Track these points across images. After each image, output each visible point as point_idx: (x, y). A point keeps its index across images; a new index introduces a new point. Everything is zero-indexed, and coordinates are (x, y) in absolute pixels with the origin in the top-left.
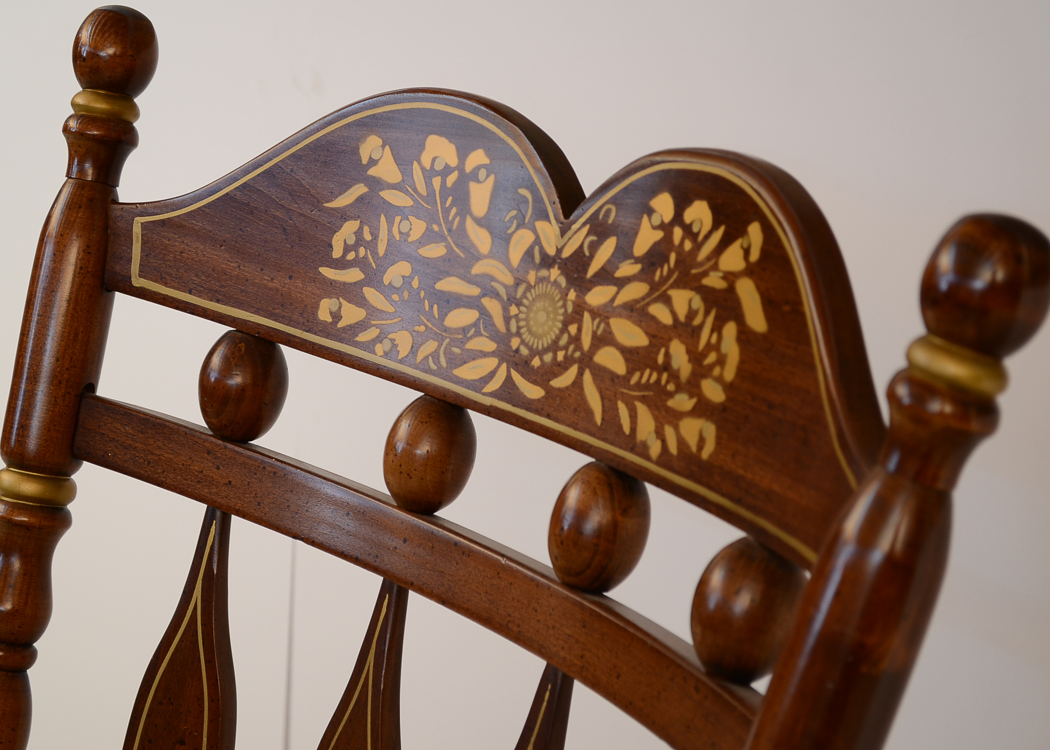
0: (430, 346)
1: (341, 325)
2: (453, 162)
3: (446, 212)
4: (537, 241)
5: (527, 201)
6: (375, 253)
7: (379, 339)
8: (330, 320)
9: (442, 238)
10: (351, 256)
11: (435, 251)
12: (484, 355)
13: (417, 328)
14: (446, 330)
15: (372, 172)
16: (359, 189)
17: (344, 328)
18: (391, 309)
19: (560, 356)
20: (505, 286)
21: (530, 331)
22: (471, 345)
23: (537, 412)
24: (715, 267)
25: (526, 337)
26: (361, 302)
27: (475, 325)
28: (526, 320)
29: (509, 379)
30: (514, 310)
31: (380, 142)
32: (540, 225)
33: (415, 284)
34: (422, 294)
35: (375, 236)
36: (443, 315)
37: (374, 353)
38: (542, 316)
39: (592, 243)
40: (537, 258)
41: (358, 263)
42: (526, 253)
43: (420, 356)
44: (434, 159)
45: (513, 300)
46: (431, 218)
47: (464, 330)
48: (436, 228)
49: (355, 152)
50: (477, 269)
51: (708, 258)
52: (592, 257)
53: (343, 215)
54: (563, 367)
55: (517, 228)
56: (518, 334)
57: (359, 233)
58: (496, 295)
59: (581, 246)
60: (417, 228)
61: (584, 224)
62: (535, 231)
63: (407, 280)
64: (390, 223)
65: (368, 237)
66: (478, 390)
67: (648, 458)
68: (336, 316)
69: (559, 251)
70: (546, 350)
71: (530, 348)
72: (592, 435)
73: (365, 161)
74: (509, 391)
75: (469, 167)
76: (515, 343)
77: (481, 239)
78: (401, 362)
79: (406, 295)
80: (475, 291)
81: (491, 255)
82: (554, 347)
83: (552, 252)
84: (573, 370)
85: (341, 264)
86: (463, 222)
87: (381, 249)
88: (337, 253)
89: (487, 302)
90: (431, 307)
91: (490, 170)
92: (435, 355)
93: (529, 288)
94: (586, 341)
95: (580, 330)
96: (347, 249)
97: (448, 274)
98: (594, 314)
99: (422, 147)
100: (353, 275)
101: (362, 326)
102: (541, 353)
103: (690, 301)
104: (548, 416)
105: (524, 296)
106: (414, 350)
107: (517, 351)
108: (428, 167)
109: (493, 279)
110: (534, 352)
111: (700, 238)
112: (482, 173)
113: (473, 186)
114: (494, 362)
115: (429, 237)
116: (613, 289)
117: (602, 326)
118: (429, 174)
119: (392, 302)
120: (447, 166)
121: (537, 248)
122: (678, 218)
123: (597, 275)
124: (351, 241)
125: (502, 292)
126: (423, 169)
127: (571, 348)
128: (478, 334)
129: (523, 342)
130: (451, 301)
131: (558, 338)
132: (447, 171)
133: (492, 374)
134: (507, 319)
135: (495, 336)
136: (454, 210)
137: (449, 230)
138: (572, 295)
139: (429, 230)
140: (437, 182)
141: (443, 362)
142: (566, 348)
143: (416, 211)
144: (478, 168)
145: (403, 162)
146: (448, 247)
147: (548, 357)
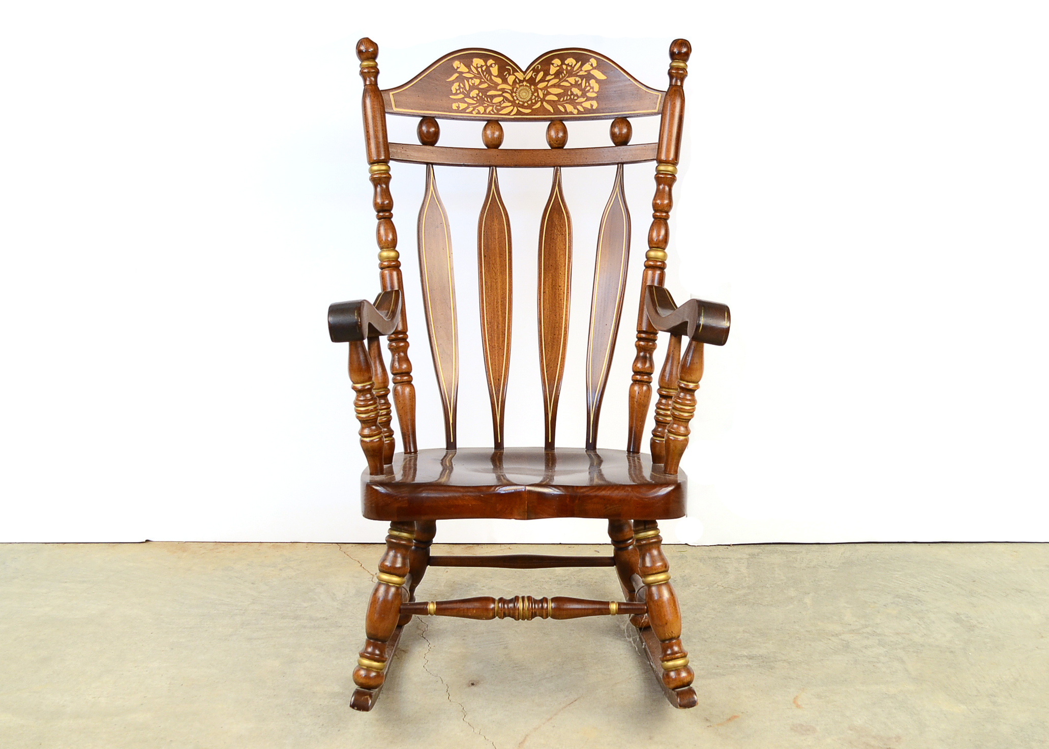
0: (490, 108)
1: (460, 109)
2: (484, 64)
3: (485, 76)
4: (516, 77)
5: (510, 69)
6: (466, 90)
7: (473, 110)
8: (457, 108)
9: (486, 82)
10: (458, 92)
11: (484, 86)
12: (508, 107)
13: (484, 105)
14: (494, 103)
15: (458, 70)
16: (456, 75)
17: (462, 110)
18: (475, 102)
19: (534, 101)
20: (510, 90)
21: (521, 98)
22: (502, 106)
23: (530, 115)
24: (581, 70)
25: (520, 99)
26: (466, 102)
27: (503, 100)
28: (519, 96)
29: (518, 110)
30: (514, 94)
31: (459, 63)
32: (515, 74)
33: (480, 95)
34: (483, 97)
35: (464, 86)
36: (491, 101)
37: (472, 113)
38: (524, 94)
39: (534, 75)
40: (518, 81)
41: (460, 93)
42: (514, 81)
43: (487, 112)
44: (477, 64)
45: (512, 91)
46: (481, 78)
47: (500, 102)
48: (483, 80)
49: (452, 66)
50: (499, 88)
51: (578, 69)
52: (536, 78)
53: (453, 82)
54: (536, 102)
55: (509, 76)
56: (517, 99)
57: (459, 86)
58: (508, 92)
59: (532, 76)
60: (477, 81)
61: (531, 71)
62: (515, 75)
63: (478, 95)
64: (468, 82)
65: (462, 86)
66: (509, 115)
67: (574, 114)
68: (458, 107)
69: (524, 78)
70: (529, 101)
71: (523, 102)
72: (552, 115)
73: (456, 68)
74: (519, 113)
75: (488, 65)
76: (517, 102)
77: (499, 81)
78: (482, 114)
79: (478, 98)
80: (501, 93)
81: (503, 83)
82: (531, 99)
83: (522, 79)
84: (540, 103)
85: (456, 94)
86: (491, 78)
87: (468, 89)
88: (454, 92)
89: (504, 94)
90: (487, 99)
91: (495, 64)
92: (493, 110)
93: (517, 88)
94: (541, 96)
95: (538, 94)
96: (457, 90)
97: (490, 90)
98: (541, 89)
99: (472, 62)
100: (461, 96)
101: (468, 108)
102: (527, 102)
103: (575, 80)
104: (535, 115)
105: (516, 90)
106: (485, 111)
107: (519, 103)
108: (476, 66)
109: (504, 89)
110: (524, 103)
111: (573, 66)
112: (493, 65)
113: (491, 68)
114: (512, 107)
115: (481, 83)
116: (547, 83)
117: (546, 92)
118: (477, 68)
119: (475, 100)
120: (482, 65)
121: (517, 80)
122: (563, 63)
123: (539, 81)
124: (458, 88)
125: (509, 91)
126: (475, 67)
127: (537, 99)
128: (504, 102)
129: (520, 101)
130: (492, 97)
131: (531, 98)
132: (482, 66)
133: (512, 110)
134: (513, 97)
135: (509, 101)
136: (487, 75)
137: (487, 80)
138: (532, 87)
139: (481, 81)
140: (480, 70)
141: (495, 111)
142: (535, 99)
143: (475, 77)
144: (492, 64)
145: (468, 66)
146: (488, 84)
147: (530, 102)
